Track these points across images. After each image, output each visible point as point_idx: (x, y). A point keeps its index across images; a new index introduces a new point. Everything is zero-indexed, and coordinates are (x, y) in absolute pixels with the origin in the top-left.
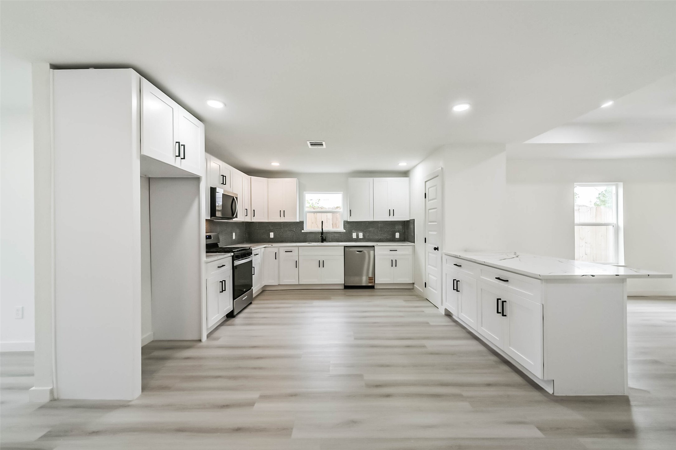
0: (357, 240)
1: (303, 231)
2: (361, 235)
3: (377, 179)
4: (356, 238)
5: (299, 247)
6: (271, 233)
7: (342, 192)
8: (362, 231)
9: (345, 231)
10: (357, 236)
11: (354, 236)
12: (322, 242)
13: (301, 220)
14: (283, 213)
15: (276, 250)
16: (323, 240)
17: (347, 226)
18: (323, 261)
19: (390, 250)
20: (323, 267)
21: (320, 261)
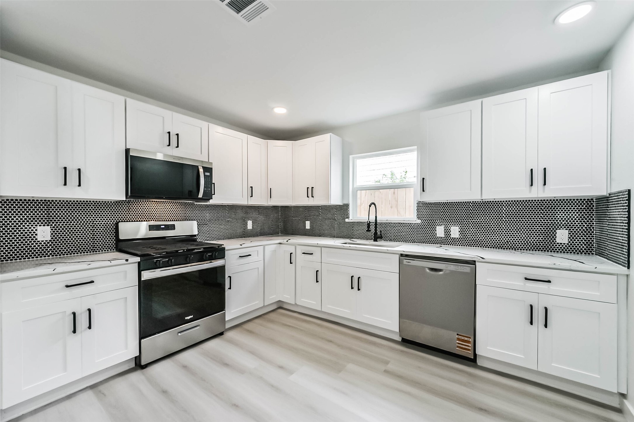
0: (447, 241)
1: (347, 220)
2: (455, 232)
3: (489, 101)
4: (443, 236)
6: (307, 222)
7: (416, 147)
8: (455, 222)
9: (419, 221)
10: (447, 232)
11: (440, 231)
12: (375, 240)
13: (346, 202)
14: (310, 192)
15: (292, 249)
16: (377, 237)
17: (424, 212)
18: (359, 278)
19: (526, 279)
20: (359, 289)
21: (352, 277)
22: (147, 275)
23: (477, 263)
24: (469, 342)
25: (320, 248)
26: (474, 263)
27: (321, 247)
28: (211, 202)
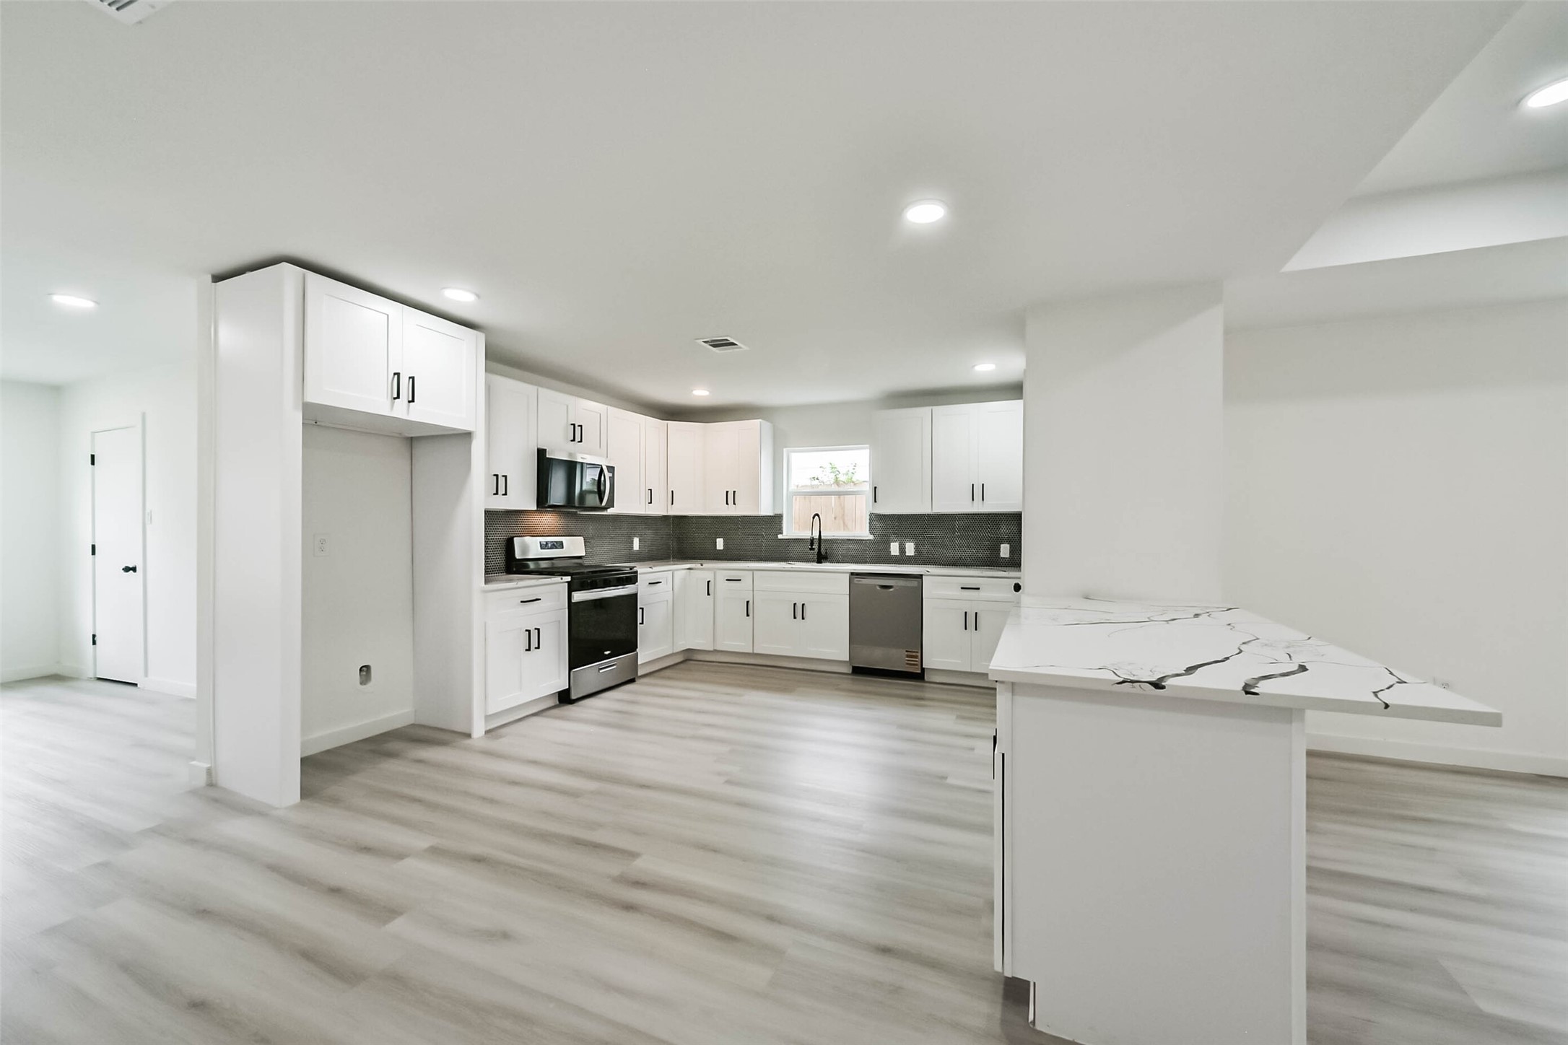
0: (902, 559)
1: (780, 536)
2: (910, 549)
3: (940, 411)
4: (898, 554)
5: (755, 572)
6: (718, 540)
7: (868, 446)
8: (912, 537)
9: (871, 537)
10: (902, 549)
11: (894, 549)
12: (819, 562)
13: (778, 512)
14: (730, 497)
15: (709, 576)
16: (821, 558)
17: (878, 525)
18: (803, 605)
19: (962, 588)
20: (803, 618)
21: (795, 604)
22: (578, 596)
23: (924, 577)
24: (916, 657)
25: (751, 572)
26: (921, 576)
27: (753, 570)
28: (610, 511)
